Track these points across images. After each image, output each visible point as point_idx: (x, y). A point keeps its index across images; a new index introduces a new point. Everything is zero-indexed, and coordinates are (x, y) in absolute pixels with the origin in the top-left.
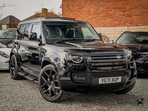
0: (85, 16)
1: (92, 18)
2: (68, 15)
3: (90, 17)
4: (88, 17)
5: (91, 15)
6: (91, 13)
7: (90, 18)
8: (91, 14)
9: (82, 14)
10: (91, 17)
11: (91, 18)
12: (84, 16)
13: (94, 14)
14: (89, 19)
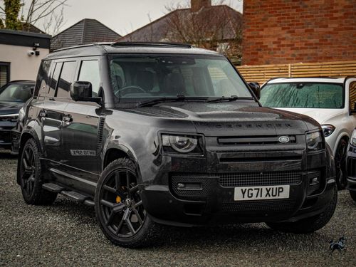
0: (316, 24)
1: (341, 30)
2: (264, 20)
3: (333, 26)
4: (326, 26)
5: (336, 18)
6: (336, 11)
7: (332, 30)
8: (335, 15)
9: (307, 17)
10: (336, 26)
11: (335, 29)
12: (313, 23)
13: (345, 14)
14: (330, 33)
